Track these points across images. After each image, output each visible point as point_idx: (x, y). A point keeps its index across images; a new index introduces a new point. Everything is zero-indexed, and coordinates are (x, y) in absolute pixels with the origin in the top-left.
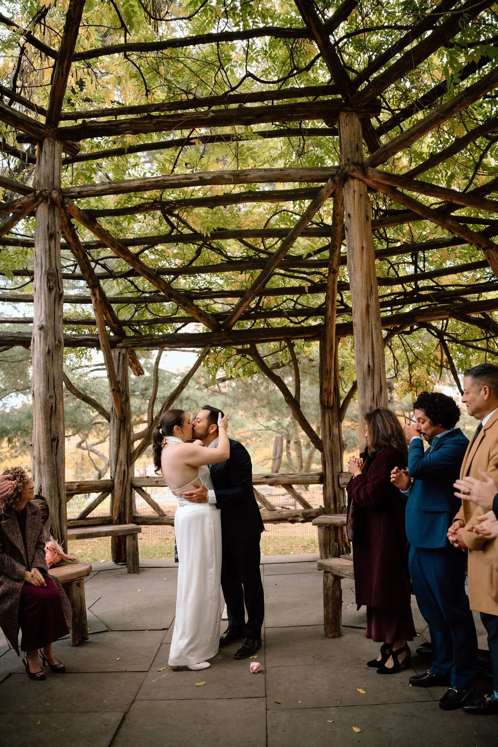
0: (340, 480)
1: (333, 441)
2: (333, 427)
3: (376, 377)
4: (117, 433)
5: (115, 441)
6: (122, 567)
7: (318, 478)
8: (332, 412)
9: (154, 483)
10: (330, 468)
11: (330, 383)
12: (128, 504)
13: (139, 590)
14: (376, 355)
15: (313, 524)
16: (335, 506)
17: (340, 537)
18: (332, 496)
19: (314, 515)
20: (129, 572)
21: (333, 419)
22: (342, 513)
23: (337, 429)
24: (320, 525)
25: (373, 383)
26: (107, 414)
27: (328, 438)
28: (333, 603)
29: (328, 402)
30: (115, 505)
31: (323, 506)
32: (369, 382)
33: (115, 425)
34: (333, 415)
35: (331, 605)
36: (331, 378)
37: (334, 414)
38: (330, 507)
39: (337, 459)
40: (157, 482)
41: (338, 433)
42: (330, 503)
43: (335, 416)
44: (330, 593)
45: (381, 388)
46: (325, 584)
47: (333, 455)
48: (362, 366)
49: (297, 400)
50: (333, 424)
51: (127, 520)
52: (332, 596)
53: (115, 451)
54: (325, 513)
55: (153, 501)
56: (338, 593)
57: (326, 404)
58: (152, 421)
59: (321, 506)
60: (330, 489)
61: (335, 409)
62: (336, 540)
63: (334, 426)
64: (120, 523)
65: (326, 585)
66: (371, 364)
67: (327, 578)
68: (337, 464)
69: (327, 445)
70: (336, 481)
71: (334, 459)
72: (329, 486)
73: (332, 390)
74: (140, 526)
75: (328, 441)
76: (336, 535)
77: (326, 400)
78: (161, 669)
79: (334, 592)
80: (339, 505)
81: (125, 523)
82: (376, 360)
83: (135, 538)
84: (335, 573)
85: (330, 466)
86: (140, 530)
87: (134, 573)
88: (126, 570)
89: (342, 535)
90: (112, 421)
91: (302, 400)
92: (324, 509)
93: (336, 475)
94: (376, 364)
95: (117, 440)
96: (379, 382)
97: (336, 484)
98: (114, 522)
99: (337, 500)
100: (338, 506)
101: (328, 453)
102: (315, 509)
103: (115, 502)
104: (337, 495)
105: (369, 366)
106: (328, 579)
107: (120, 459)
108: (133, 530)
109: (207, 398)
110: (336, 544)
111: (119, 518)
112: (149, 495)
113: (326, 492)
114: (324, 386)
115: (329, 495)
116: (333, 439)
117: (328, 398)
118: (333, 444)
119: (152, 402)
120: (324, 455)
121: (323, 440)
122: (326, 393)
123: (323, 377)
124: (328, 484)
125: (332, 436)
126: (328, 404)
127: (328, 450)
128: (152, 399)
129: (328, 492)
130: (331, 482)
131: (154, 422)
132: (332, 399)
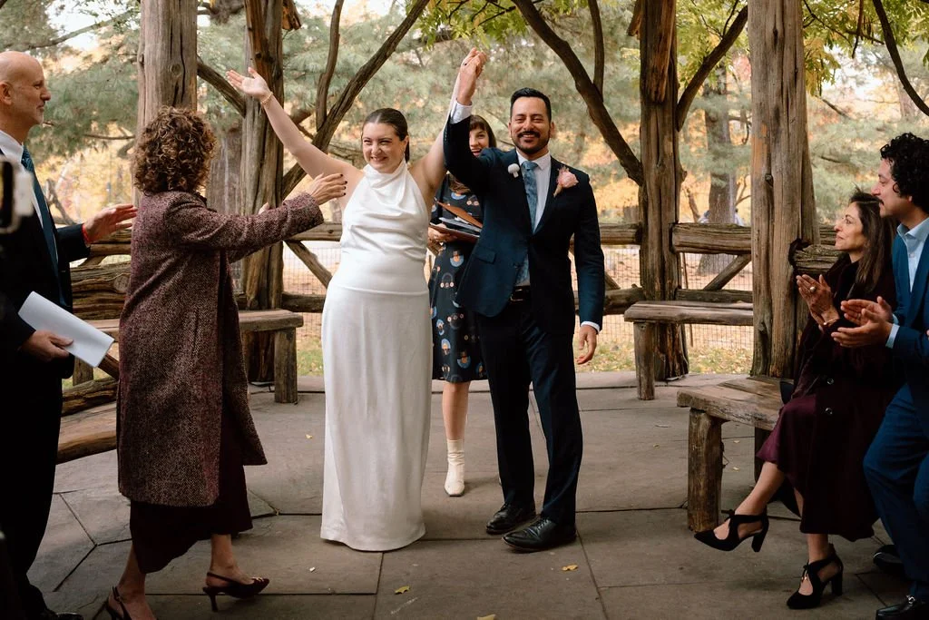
0: (674, 237)
1: (662, 165)
2: (663, 138)
3: (787, 52)
4: (260, 139)
5: (255, 153)
6: (261, 389)
7: (631, 233)
8: (664, 110)
9: (326, 235)
10: (656, 216)
11: (663, 57)
12: (275, 272)
13: (309, 437)
14: (788, 11)
15: (628, 319)
16: (663, 287)
17: (669, 344)
18: (657, 267)
19: (623, 301)
20: (278, 400)
21: (664, 125)
22: (674, 299)
23: (671, 144)
24: (637, 321)
25: (781, 64)
26: (241, 101)
27: (654, 159)
28: (707, 468)
29: (657, 92)
30: (250, 273)
31: (639, 286)
32: (775, 63)
33: (256, 123)
34: (664, 119)
35: (703, 471)
36: (666, 50)
37: (667, 116)
38: (653, 286)
39: (670, 199)
40: (331, 232)
41: (672, 151)
42: (653, 280)
43: (669, 119)
44: (703, 449)
45: (796, 74)
46: (692, 434)
47: (663, 191)
48: (763, 32)
49: (598, 86)
50: (665, 134)
51: (273, 302)
52: (706, 455)
53: (254, 172)
54: (644, 299)
55: (321, 267)
56: (716, 449)
57: (653, 95)
58: (325, 117)
59: (634, 285)
60: (653, 253)
61: (669, 107)
62: (663, 350)
63: (666, 137)
64: (260, 308)
65: (695, 434)
66: (779, 28)
67: (698, 421)
68: (670, 209)
69: (652, 173)
70: (665, 238)
71: (663, 200)
72: (652, 249)
73: (666, 72)
74: (300, 314)
75: (654, 165)
76: (663, 340)
77: (654, 89)
78: (402, 590)
79: (709, 448)
80: (671, 284)
81: (269, 308)
82: (789, 22)
83: (291, 337)
84: (714, 414)
85: (657, 211)
86: (300, 322)
87: (289, 402)
88: (273, 395)
89: (674, 340)
90: (249, 114)
91: (607, 87)
92: (640, 291)
93: (666, 227)
94: (788, 28)
95: (258, 151)
96: (792, 62)
97: (665, 244)
98: (249, 305)
99: (667, 274)
100: (667, 286)
101: (653, 187)
102: (626, 291)
103: (251, 268)
104: (666, 265)
105: (775, 33)
106: (698, 425)
107: (262, 187)
108: (289, 321)
109: (402, 75)
110: (661, 356)
111: (258, 297)
112: (314, 257)
113: (647, 260)
114: (652, 63)
115: (653, 265)
116: (662, 161)
117: (658, 85)
118: (663, 171)
119: (325, 82)
120: (645, 190)
121: (643, 162)
122: (654, 76)
123: (649, 46)
124: (650, 246)
125: (661, 155)
126: (656, 97)
127: (653, 181)
128: (327, 75)
129: (650, 259)
130: (656, 242)
131: (328, 119)
132: (664, 88)
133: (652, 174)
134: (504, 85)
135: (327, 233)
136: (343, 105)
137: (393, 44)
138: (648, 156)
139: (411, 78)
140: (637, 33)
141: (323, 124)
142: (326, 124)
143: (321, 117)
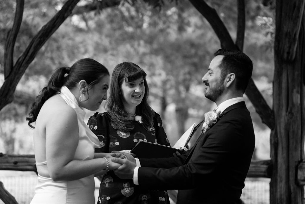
0: (300, 173)
1: (291, 113)
2: (292, 92)
7: (264, 168)
9: (11, 165)
10: (285, 155)
11: (295, 24)
18: (284, 197)
21: (293, 80)
23: (299, 96)
27: (284, 108)
29: (288, 53)
34: (294, 75)
36: (298, 17)
37: (296, 73)
39: (297, 142)
40: (16, 163)
41: (299, 102)
50: (294, 87)
57: (285, 55)
58: (12, 67)
60: (282, 186)
63: (295, 90)
68: (296, 149)
70: (292, 173)
71: (291, 141)
72: (281, 181)
73: (297, 36)
75: (284, 113)
77: (287, 50)
85: (285, 151)
93: (293, 165)
97: (292, 179)
101: (283, 131)
104: (293, 195)
109: (72, 35)
113: (276, 191)
114: (285, 29)
115: (281, 195)
116: (291, 110)
117: (290, 47)
118: (291, 118)
119: (12, 37)
120: (276, 134)
121: (275, 110)
122: (287, 39)
123: (283, 14)
124: (279, 179)
125: (290, 105)
126: (288, 57)
127: (283, 126)
128: (14, 32)
129: (279, 190)
130: (284, 176)
131: (14, 70)
132: (295, 49)
133: (283, 119)
134: (155, 46)
135: (13, 164)
136: (27, 58)
137: (70, 8)
138: (279, 106)
139: (79, 38)
140: (271, 4)
141: (10, 74)
142: (13, 74)
143: (8, 67)
